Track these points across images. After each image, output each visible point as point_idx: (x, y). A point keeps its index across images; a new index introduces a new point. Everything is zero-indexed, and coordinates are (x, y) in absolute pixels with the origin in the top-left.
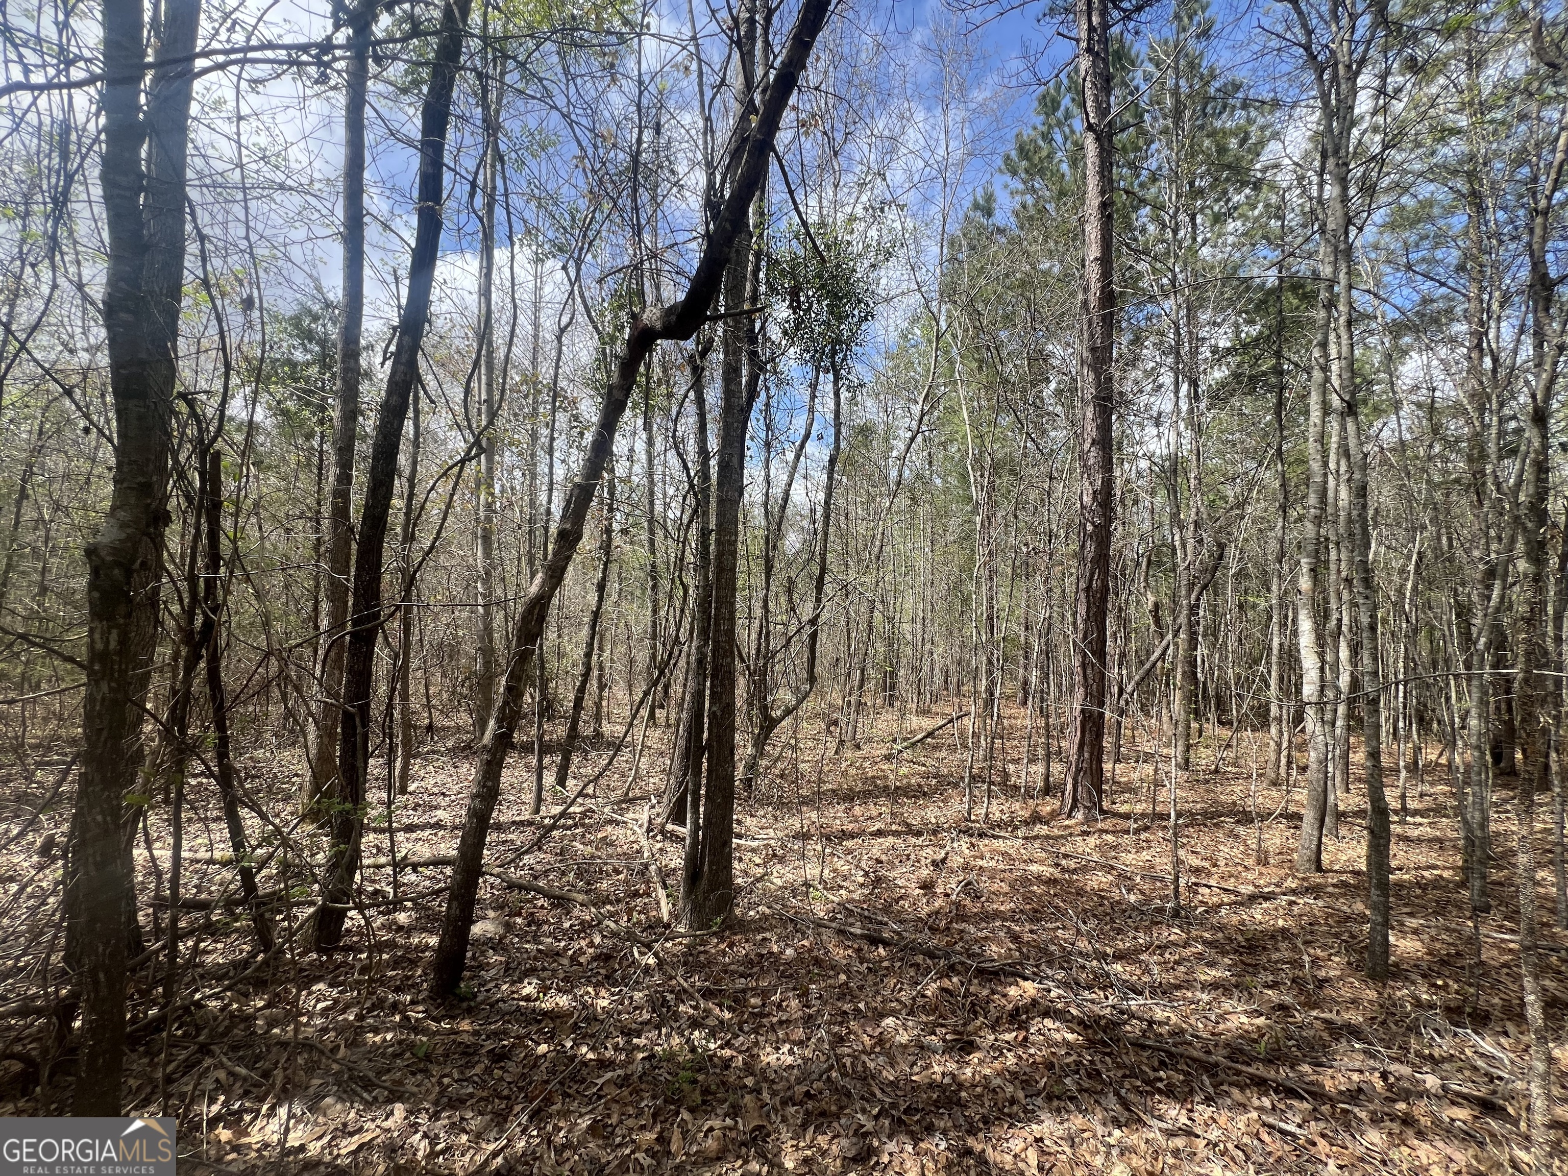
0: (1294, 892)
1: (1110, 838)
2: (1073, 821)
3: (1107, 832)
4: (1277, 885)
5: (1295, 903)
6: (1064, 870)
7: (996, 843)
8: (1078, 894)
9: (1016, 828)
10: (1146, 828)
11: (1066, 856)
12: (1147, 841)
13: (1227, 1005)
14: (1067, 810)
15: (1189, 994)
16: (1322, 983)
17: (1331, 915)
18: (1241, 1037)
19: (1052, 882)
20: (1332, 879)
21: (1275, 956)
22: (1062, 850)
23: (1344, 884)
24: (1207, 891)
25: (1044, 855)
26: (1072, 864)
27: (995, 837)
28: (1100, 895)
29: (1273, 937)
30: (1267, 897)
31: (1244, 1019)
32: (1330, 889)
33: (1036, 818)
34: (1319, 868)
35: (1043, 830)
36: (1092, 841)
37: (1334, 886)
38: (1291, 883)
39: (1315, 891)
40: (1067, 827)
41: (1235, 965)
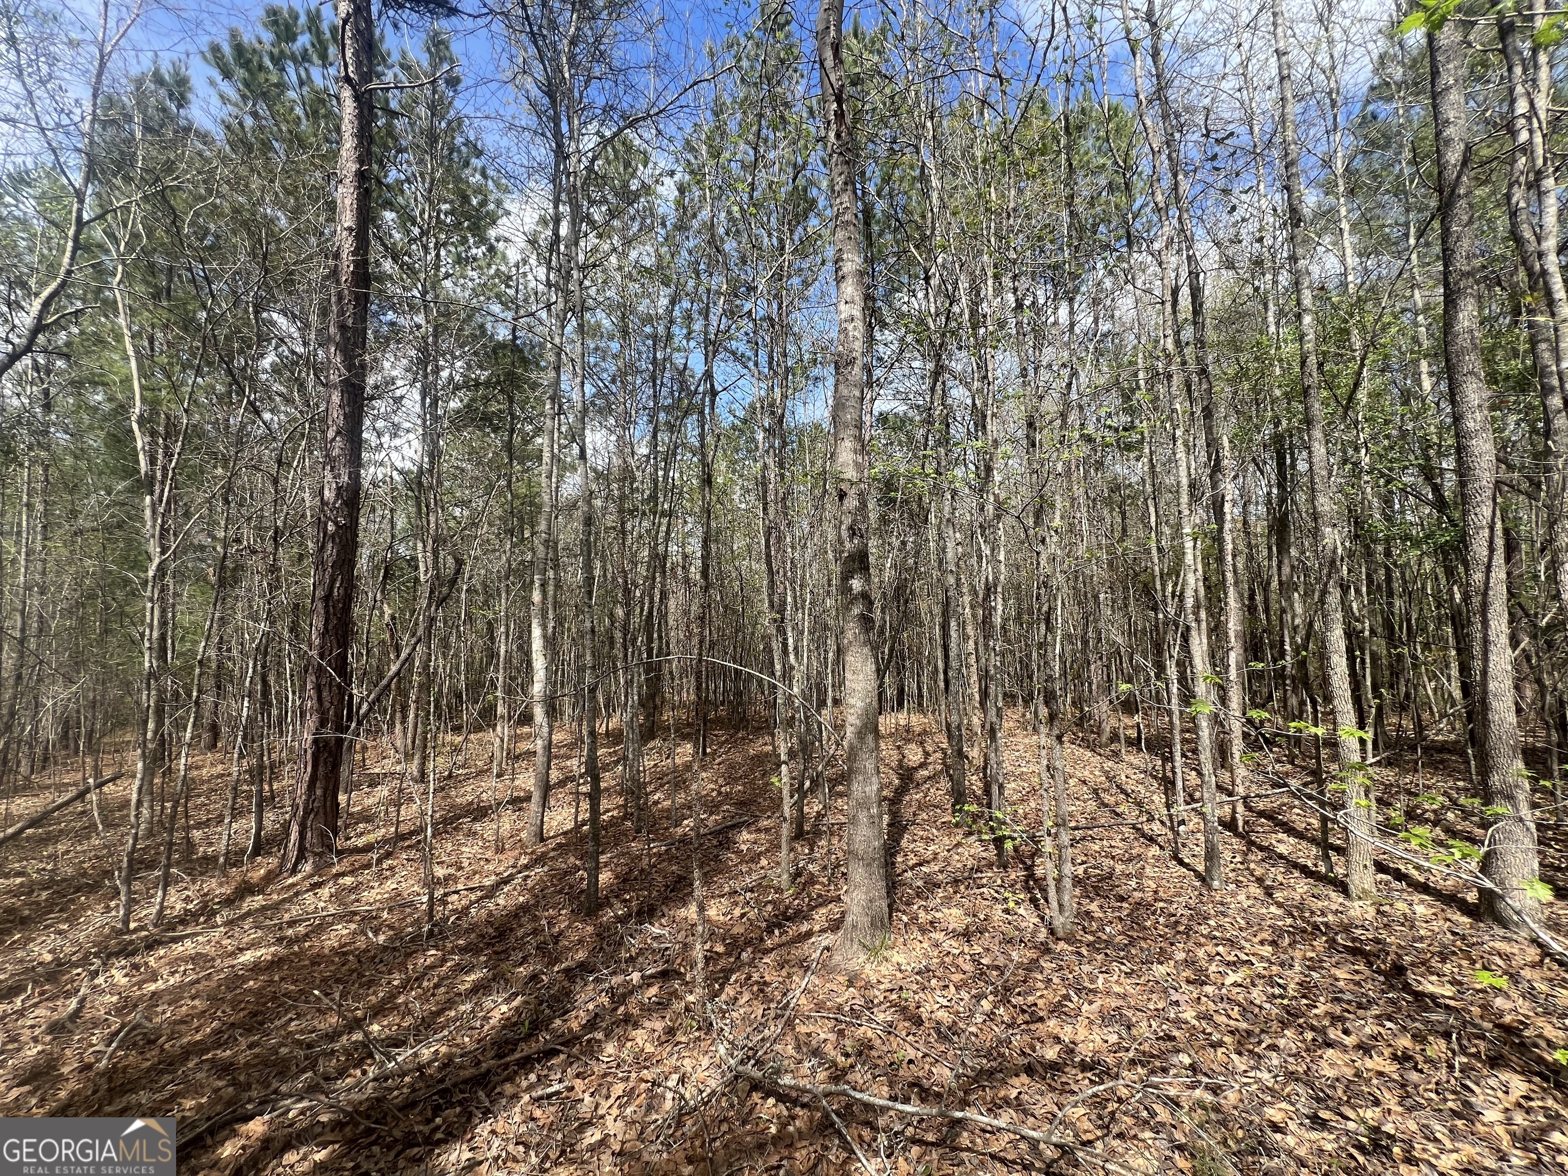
0: (526, 867)
1: (348, 880)
2: (300, 876)
3: (343, 874)
4: (513, 867)
5: (528, 877)
6: (291, 942)
7: (178, 948)
8: (313, 964)
9: (214, 913)
10: (388, 855)
11: (292, 923)
12: (391, 868)
13: (488, 1003)
14: (289, 866)
15: (453, 1013)
16: (556, 939)
17: (554, 876)
18: (504, 1027)
19: (276, 963)
20: (552, 844)
21: (520, 933)
22: (287, 917)
23: (560, 845)
24: (456, 897)
25: (260, 933)
26: (301, 929)
27: (175, 940)
28: (341, 952)
29: (516, 916)
30: (506, 881)
31: (504, 1008)
32: (552, 854)
33: (246, 889)
34: (542, 840)
35: (258, 901)
36: (325, 892)
37: (553, 849)
38: (524, 860)
39: (540, 860)
40: (293, 885)
41: (490, 959)
